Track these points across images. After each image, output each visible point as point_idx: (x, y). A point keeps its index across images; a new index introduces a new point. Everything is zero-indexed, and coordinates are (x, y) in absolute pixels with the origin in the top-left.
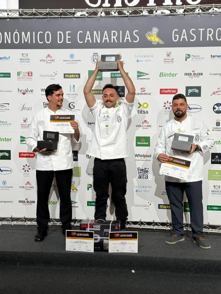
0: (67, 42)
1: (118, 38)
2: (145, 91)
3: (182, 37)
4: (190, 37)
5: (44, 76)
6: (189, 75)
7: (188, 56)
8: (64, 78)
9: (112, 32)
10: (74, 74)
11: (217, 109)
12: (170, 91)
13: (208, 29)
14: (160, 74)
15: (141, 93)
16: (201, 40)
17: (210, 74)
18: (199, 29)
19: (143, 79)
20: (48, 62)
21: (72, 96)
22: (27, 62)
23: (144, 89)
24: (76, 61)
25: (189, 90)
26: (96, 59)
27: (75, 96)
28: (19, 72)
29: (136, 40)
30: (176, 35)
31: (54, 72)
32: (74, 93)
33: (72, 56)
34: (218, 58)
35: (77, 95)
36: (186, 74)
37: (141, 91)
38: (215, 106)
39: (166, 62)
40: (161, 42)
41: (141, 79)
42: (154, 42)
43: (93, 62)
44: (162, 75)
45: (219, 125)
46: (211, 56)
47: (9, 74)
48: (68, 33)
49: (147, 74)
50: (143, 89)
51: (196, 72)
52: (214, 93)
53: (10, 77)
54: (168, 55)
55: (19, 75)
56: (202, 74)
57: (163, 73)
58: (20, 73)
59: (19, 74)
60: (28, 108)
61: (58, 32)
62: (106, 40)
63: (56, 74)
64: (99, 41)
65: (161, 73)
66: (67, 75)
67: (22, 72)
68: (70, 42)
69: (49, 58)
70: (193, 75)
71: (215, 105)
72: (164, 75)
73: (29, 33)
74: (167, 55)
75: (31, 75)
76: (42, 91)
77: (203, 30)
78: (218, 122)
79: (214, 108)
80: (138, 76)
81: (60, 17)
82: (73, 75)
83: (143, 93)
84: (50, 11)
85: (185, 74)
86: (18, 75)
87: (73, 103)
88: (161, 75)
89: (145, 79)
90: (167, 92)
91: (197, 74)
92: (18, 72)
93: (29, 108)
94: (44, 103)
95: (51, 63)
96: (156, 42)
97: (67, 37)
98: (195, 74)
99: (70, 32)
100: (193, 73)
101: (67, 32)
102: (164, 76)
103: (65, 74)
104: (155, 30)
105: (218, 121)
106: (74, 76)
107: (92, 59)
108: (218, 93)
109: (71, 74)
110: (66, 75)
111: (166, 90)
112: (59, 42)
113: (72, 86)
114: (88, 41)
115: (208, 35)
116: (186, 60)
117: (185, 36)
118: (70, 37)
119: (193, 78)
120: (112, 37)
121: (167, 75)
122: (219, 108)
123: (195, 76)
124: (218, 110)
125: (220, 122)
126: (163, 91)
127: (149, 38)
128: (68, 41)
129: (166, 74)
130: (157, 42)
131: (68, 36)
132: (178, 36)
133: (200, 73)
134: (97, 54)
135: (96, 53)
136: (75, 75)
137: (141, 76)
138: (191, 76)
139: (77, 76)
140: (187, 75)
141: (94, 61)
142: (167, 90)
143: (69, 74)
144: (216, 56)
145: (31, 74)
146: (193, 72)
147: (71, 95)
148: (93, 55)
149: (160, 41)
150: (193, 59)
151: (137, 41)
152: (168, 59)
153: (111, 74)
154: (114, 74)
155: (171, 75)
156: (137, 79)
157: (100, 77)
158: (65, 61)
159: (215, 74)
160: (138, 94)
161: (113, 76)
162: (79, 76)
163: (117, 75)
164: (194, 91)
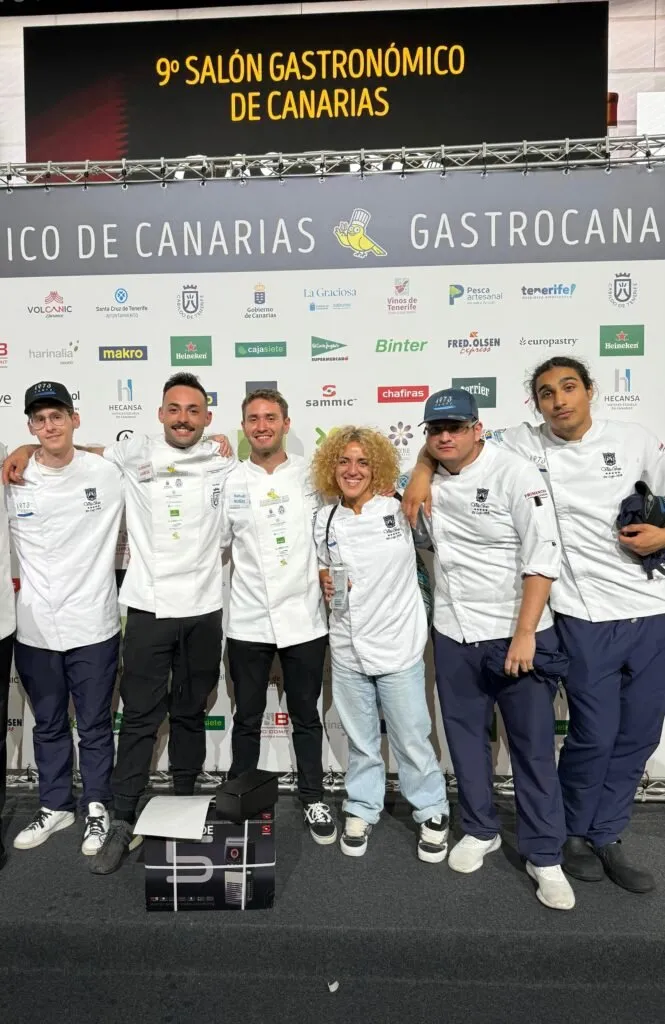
0: (107, 255)
1: (254, 241)
2: (334, 394)
3: (439, 236)
4: (461, 235)
5: (41, 355)
6: (461, 346)
7: (458, 292)
8: (101, 358)
9: (237, 223)
10: (128, 348)
12: (407, 394)
13: (512, 214)
14: (378, 345)
15: (325, 402)
16: (493, 244)
17: (522, 342)
18: (487, 214)
19: (327, 359)
20: (51, 314)
21: (125, 411)
23: (332, 390)
24: (133, 309)
25: (462, 388)
26: (190, 303)
27: (133, 411)
29: (307, 246)
30: (421, 231)
31: (71, 344)
32: (131, 403)
33: (121, 295)
34: (541, 295)
35: (140, 408)
36: (453, 343)
37: (324, 395)
39: (393, 308)
40: (379, 251)
41: (324, 359)
42: (358, 253)
43: (184, 312)
44: (382, 346)
46: (524, 289)
48: (109, 229)
49: (341, 346)
50: (329, 388)
51: (481, 337)
54: (400, 289)
56: (497, 342)
57: (386, 342)
61: (81, 228)
62: (218, 248)
63: (76, 349)
64: (198, 252)
65: (379, 341)
66: (109, 352)
68: (115, 256)
69: (54, 304)
70: (473, 346)
72: (388, 346)
74: (397, 287)
75: (3, 352)
77: (497, 217)
80: (315, 352)
81: (85, 185)
82: (126, 351)
83: (331, 399)
84: (56, 167)
85: (449, 345)
87: (129, 434)
88: (381, 348)
89: (334, 359)
90: (397, 394)
91: (483, 343)
95: (62, 316)
96: (364, 251)
97: (106, 241)
98: (477, 343)
99: (114, 226)
100: (473, 339)
101: (106, 227)
102: (389, 350)
103: (102, 349)
104: (361, 218)
106: (129, 354)
107: (181, 302)
109: (121, 348)
110: (105, 352)
111: (394, 389)
112: (82, 256)
113: (125, 384)
114: (167, 250)
115: (513, 230)
116: (452, 302)
117: (446, 233)
118: (114, 240)
119: (472, 353)
120: (238, 239)
121: (398, 346)
123: (479, 347)
126: (387, 394)
127: (344, 240)
128: (110, 252)
129: (395, 344)
130: (366, 253)
131: (109, 237)
132: (426, 232)
133: (491, 340)
134: (195, 287)
135: (192, 287)
136: (132, 351)
137: (323, 350)
138: (466, 348)
139: (139, 354)
140: (455, 345)
141: (185, 308)
142: (398, 389)
143: (115, 349)
144: (536, 290)
145: (5, 349)
146: (472, 336)
147: (122, 408)
148: (184, 292)
149: (375, 248)
150: (470, 298)
151: (309, 250)
152: (401, 301)
153: (238, 345)
154: (246, 345)
155: (409, 346)
156: (313, 360)
157: (204, 356)
158: (101, 310)
159: (536, 342)
160: (316, 403)
161: (242, 351)
162: (142, 353)
163: (255, 350)
164: (477, 391)
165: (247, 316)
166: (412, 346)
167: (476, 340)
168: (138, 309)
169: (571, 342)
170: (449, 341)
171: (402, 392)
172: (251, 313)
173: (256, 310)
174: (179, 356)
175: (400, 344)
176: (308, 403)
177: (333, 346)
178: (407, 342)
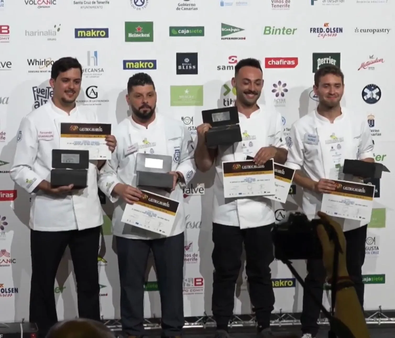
2: (236, 62)
5: (33, 34)
6: (318, 32)
8: (76, 36)
10: (95, 30)
11: (369, 96)
12: (284, 63)
14: (265, 30)
15: (230, 67)
17: (356, 30)
19: (232, 39)
20: (41, 5)
21: (92, 73)
23: (235, 59)
24: (99, 3)
25: (319, 59)
27: (98, 73)
31: (55, 26)
32: (96, 67)
35: (102, 70)
36: (313, 30)
37: (230, 63)
38: (366, 90)
39: (275, 6)
41: (230, 39)
43: (135, 6)
44: (268, 30)
45: (373, 126)
49: (241, 30)
50: (232, 58)
51: (331, 26)
52: (363, 66)
56: (341, 30)
57: (270, 28)
63: (59, 30)
65: (266, 28)
66: (82, 32)
70: (326, 32)
71: (366, 87)
72: (271, 30)
75: (6, 31)
76: (29, 64)
78: (371, 120)
79: (364, 94)
80: (224, 33)
83: (233, 65)
85: (311, 31)
87: (94, 88)
88: (267, 32)
89: (236, 38)
90: (278, 63)
91: (332, 30)
93: (2, 99)
94: (35, 89)
95: (49, 7)
98: (328, 30)
100: (326, 28)
102: (273, 34)
103: (77, 30)
105: (371, 118)
106: (96, 33)
108: (371, 66)
109: (90, 30)
110: (79, 32)
111: (276, 59)
113: (92, 54)
116: (312, 4)
119: (325, 37)
121: (278, 31)
122: (372, 94)
123: (330, 33)
124: (370, 98)
125: (374, 119)
126: (271, 63)
129: (276, 30)
133: (337, 28)
136: (98, 32)
137: (230, 33)
138: (321, 34)
139: (103, 33)
140: (314, 31)
141: (135, 3)
142: (279, 59)
143: (86, 30)
145: (8, 29)
146: (325, 25)
147: (90, 70)
150: (324, 1)
152: (280, 2)
153: (171, 28)
154: (177, 28)
155: (285, 31)
156: (222, 39)
157: (148, 35)
158: (77, 3)
159: (365, 31)
160: (224, 68)
161: (174, 32)
162: (105, 33)
163: (183, 32)
164: (329, 61)
165: (178, 9)
166: (287, 31)
167: (328, 28)
168: (103, 3)
169: (387, 31)
170: (311, 29)
171: (281, 61)
172: (181, 7)
173: (184, 5)
174: (130, 35)
175: (280, 30)
176: (219, 68)
177: (235, 30)
178: (284, 29)
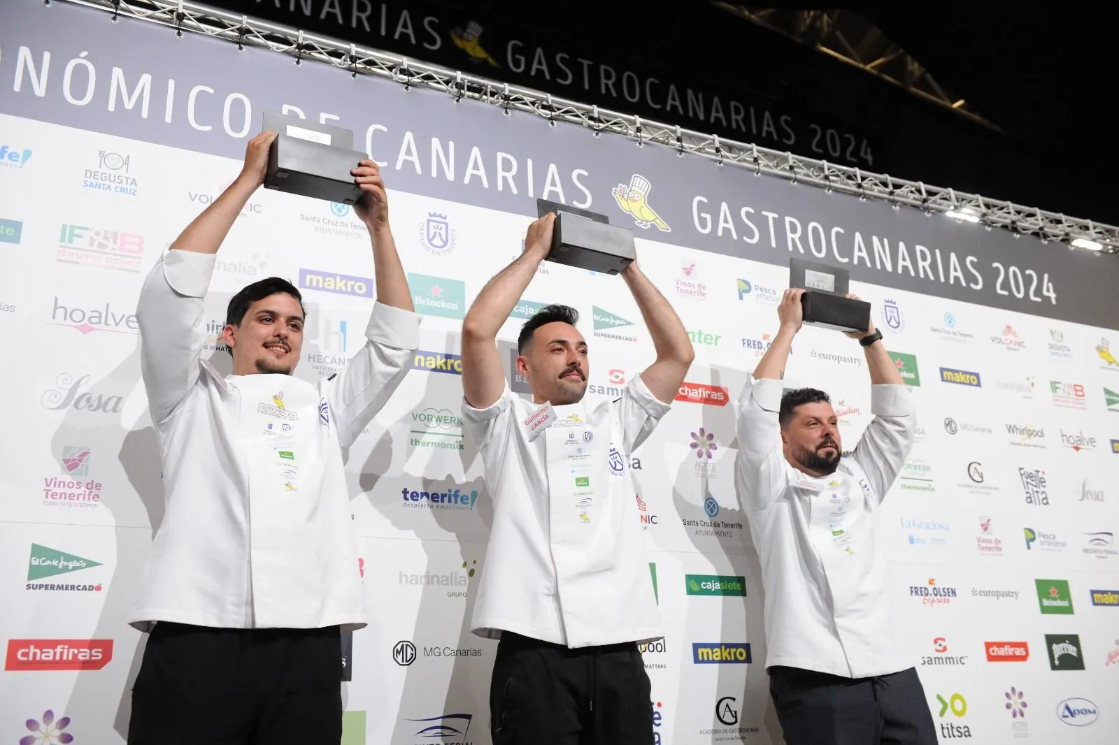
2: (622, 381)
3: (721, 224)
4: (742, 228)
6: (754, 347)
7: (746, 287)
9: (499, 155)
10: (344, 277)
12: (706, 394)
13: (788, 220)
15: (612, 389)
16: (773, 245)
18: (764, 213)
21: (334, 365)
22: (123, 190)
23: (621, 376)
24: (355, 227)
26: (438, 235)
28: (72, 227)
29: (584, 202)
30: (703, 215)
32: (343, 356)
36: (747, 343)
37: (612, 382)
39: (682, 291)
40: (661, 225)
42: (640, 221)
43: (428, 245)
47: (17, 226)
53: (16, 239)
55: (70, 241)
58: (76, 231)
59: (72, 235)
60: (100, 398)
64: (450, 176)
66: (315, 278)
67: (86, 229)
70: (767, 349)
73: (146, 79)
74: (684, 269)
75: (135, 248)
77: (773, 218)
82: (341, 280)
83: (619, 387)
86: (62, 240)
90: (695, 393)
92: (64, 226)
93: (103, 401)
96: (647, 221)
100: (766, 342)
103: (304, 273)
104: (641, 185)
106: (346, 285)
107: (425, 231)
109: (333, 276)
110: (308, 277)
111: (692, 386)
113: (336, 327)
115: (790, 235)
116: (741, 298)
117: (728, 223)
120: (501, 173)
126: (683, 391)
127: (623, 205)
130: (648, 223)
132: (708, 217)
134: (445, 218)
136: (350, 283)
138: (760, 351)
139: (360, 288)
140: (749, 345)
141: (430, 241)
142: (696, 387)
143: (325, 275)
145: (140, 244)
146: (765, 338)
147: (328, 360)
148: (429, 221)
149: (658, 221)
150: (758, 296)
151: (587, 205)
152: (689, 285)
156: (595, 334)
157: (455, 306)
160: (602, 390)
162: (366, 287)
163: (522, 310)
167: (769, 344)
168: (363, 229)
170: (743, 340)
171: (700, 391)
174: (418, 300)
176: (592, 389)
